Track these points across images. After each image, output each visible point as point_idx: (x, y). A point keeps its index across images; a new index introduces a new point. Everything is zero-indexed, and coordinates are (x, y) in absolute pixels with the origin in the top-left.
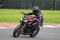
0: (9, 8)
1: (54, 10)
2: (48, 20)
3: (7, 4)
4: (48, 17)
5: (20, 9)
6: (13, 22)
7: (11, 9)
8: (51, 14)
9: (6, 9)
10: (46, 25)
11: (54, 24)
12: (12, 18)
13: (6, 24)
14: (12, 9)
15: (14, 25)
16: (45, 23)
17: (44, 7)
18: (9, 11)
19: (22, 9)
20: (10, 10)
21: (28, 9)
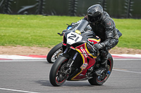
0: (48, 13)
2: (138, 42)
3: (42, 5)
4: (139, 35)
7: (51, 15)
9: (40, 16)
10: (134, 53)
13: (39, 49)
14: (55, 15)
16: (132, 50)
17: (130, 12)
18: (48, 20)
20: (50, 17)
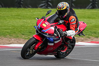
1: (93, 7)
5: (20, 7)
6: (5, 35)
8: (89, 18)
11: (95, 40)
12: (3, 28)
15: (8, 42)
19: (25, 7)
21: (37, 7)
